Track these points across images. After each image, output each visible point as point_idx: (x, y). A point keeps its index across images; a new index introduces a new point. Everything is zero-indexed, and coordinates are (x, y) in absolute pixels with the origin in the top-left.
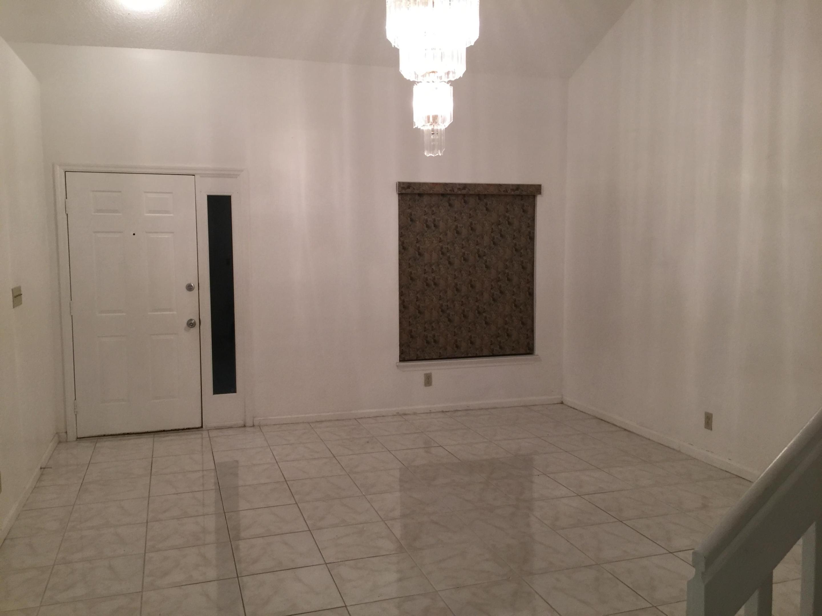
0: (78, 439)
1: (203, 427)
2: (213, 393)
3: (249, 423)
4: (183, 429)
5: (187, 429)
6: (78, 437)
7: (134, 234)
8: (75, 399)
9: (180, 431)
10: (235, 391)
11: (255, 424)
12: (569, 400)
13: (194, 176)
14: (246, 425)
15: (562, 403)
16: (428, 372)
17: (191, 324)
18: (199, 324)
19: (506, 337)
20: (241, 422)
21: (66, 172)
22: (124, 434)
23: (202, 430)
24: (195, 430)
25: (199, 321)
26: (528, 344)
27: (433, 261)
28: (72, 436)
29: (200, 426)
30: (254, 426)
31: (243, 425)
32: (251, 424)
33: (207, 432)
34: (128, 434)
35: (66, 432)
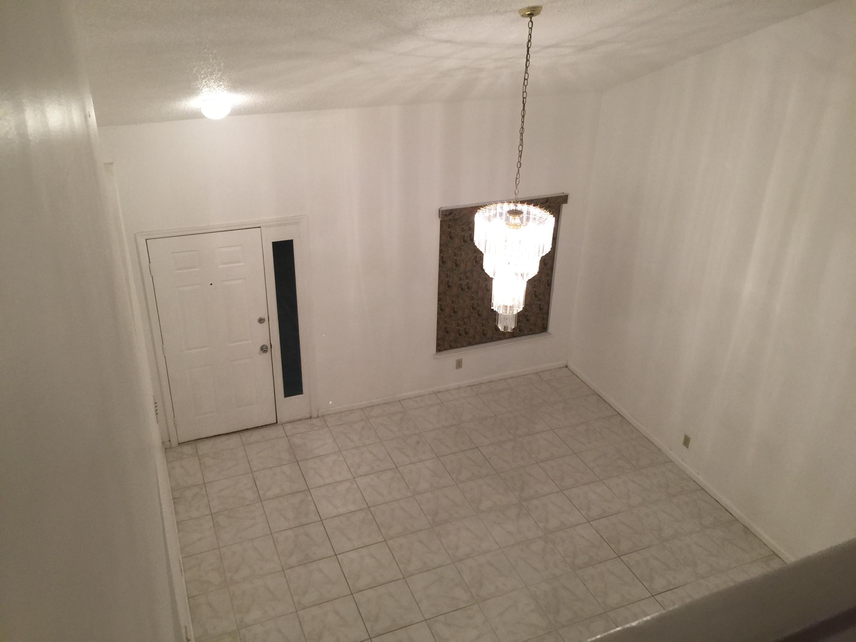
0: (179, 444)
1: (278, 422)
2: (284, 397)
3: (314, 415)
4: (262, 426)
5: (265, 425)
6: (180, 443)
7: (211, 284)
8: (174, 417)
9: (260, 428)
10: (302, 393)
11: (319, 415)
12: (572, 366)
13: (260, 228)
14: (312, 417)
15: (567, 367)
16: (459, 358)
17: (264, 349)
18: (270, 347)
19: (525, 321)
20: (308, 415)
21: (147, 240)
22: (215, 436)
23: (277, 425)
24: (272, 425)
25: (270, 346)
26: (544, 324)
27: (468, 270)
28: (174, 442)
29: (275, 422)
30: (318, 417)
31: (309, 417)
32: (316, 416)
33: (281, 426)
34: (219, 435)
35: (170, 441)
